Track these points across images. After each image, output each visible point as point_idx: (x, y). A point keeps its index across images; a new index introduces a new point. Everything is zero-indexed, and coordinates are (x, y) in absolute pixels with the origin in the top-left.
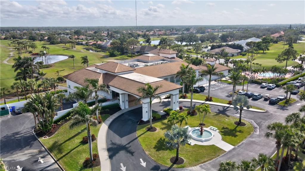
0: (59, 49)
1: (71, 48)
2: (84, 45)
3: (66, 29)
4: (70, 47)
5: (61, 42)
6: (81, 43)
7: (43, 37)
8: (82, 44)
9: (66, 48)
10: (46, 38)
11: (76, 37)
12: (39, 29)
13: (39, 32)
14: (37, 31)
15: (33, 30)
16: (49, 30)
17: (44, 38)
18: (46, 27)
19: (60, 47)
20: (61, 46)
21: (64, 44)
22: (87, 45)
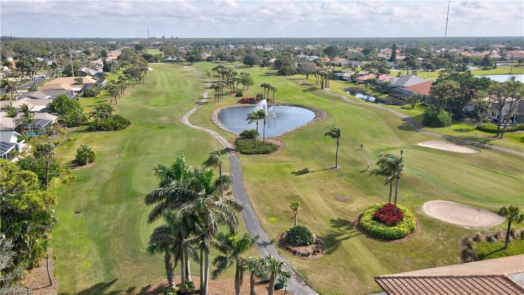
0: (295, 88)
1: (320, 87)
2: (346, 80)
3: (306, 42)
4: (317, 84)
5: (299, 71)
6: (339, 74)
7: (268, 59)
8: (341, 78)
9: (310, 87)
10: (273, 60)
11: (328, 60)
12: (263, 42)
13: (262, 47)
14: (260, 46)
15: (254, 44)
16: (279, 44)
17: (268, 62)
18: (274, 39)
19: (297, 84)
20: (298, 79)
21: (305, 76)
22: (352, 82)
